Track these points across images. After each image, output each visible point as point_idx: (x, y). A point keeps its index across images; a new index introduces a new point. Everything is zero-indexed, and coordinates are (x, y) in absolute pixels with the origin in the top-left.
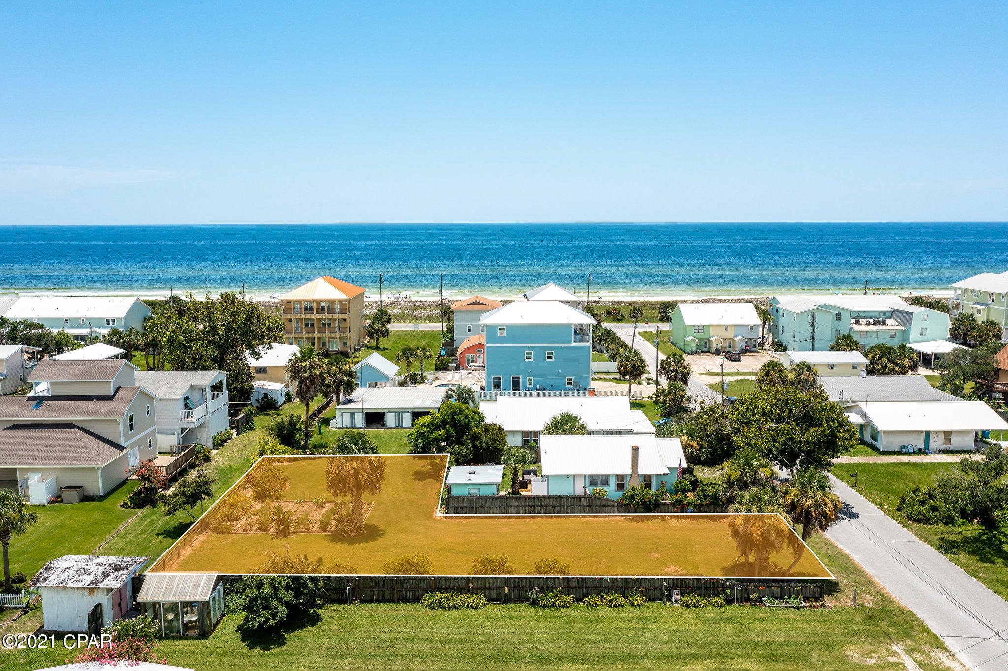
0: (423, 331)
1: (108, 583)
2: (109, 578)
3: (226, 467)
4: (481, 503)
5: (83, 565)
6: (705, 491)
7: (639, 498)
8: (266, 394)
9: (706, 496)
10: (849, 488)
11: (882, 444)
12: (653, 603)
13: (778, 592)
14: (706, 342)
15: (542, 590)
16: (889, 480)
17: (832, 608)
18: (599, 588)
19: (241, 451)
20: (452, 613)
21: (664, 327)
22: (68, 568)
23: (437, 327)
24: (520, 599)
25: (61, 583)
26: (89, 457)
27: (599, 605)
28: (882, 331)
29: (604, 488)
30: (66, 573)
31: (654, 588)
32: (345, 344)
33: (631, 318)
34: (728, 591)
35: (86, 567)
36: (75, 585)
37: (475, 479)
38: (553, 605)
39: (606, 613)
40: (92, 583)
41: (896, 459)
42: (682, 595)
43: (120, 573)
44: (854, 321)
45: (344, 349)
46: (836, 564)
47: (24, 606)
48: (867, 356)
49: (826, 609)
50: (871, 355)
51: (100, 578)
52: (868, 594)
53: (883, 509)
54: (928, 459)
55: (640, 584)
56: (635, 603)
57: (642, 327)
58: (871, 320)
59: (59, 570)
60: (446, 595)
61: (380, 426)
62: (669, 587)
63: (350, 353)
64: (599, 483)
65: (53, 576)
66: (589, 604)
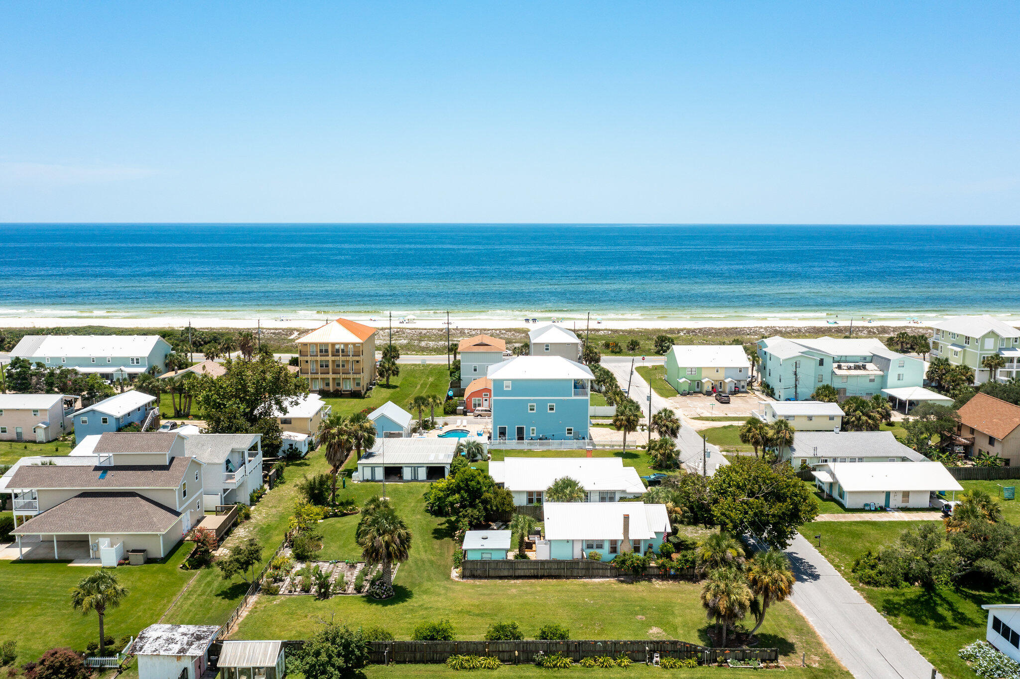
0: (430, 365)
1: (193, 651)
2: (193, 647)
3: (264, 524)
4: (493, 566)
5: (170, 635)
6: (686, 556)
7: (629, 563)
8: (291, 445)
9: (687, 561)
10: (813, 549)
11: (848, 502)
12: (637, 664)
13: (740, 655)
14: (698, 383)
15: (546, 653)
16: (849, 540)
17: (784, 668)
18: (592, 651)
19: (275, 507)
20: (472, 673)
21: (659, 361)
22: (158, 638)
23: (443, 360)
24: (528, 660)
25: (154, 651)
26: (152, 525)
27: (593, 666)
28: (862, 376)
29: (599, 551)
30: (157, 643)
31: (638, 651)
32: (358, 384)
33: (629, 350)
34: (699, 655)
35: (173, 637)
36: (166, 653)
37: (488, 545)
38: (555, 666)
39: (599, 673)
40: (179, 652)
41: (859, 517)
42: (661, 657)
43: (202, 642)
44: (836, 365)
45: (357, 388)
46: (793, 626)
47: (118, 666)
48: (843, 408)
49: (779, 670)
50: (846, 408)
51: (185, 647)
52: (816, 655)
53: (840, 571)
54: (887, 516)
55: (627, 647)
56: (623, 664)
57: (639, 362)
58: (852, 365)
59: (151, 639)
60: (467, 657)
61: (397, 479)
62: (651, 651)
63: (363, 392)
64: (595, 546)
65: (147, 645)
66: (585, 665)
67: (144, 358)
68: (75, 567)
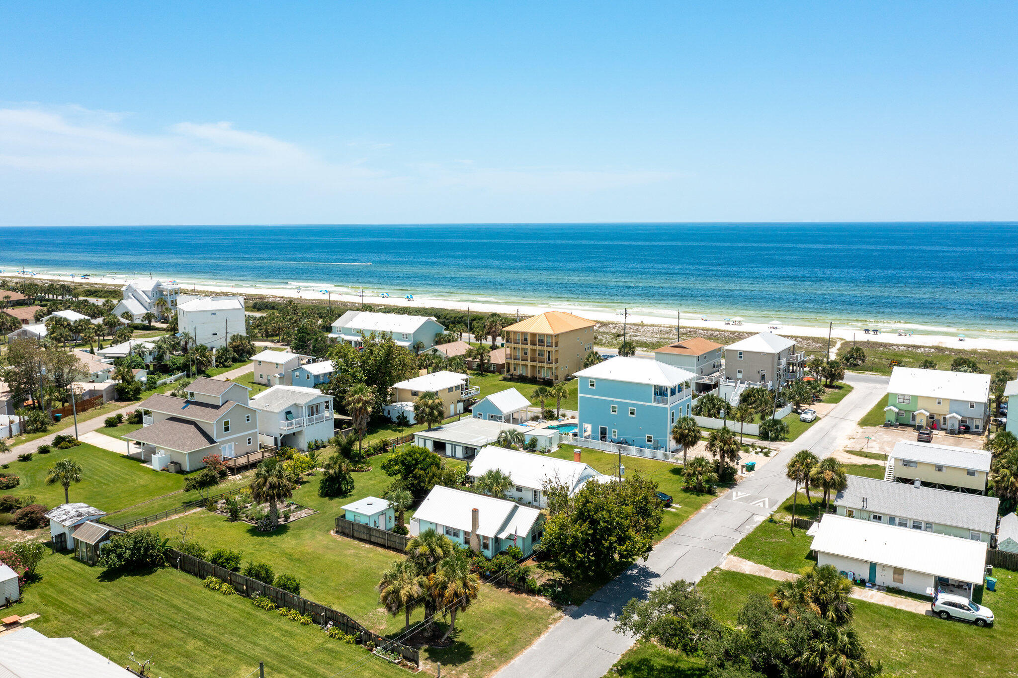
12: (315, 625)
14: (913, 415)
15: (261, 594)
17: (416, 672)
18: (291, 604)
22: (64, 510)
29: (455, 539)
34: (358, 634)
36: (56, 520)
37: (361, 509)
42: (333, 626)
49: (410, 670)
51: (68, 519)
55: (313, 609)
60: (216, 580)
64: (452, 533)
67: (410, 334)
68: (147, 468)
